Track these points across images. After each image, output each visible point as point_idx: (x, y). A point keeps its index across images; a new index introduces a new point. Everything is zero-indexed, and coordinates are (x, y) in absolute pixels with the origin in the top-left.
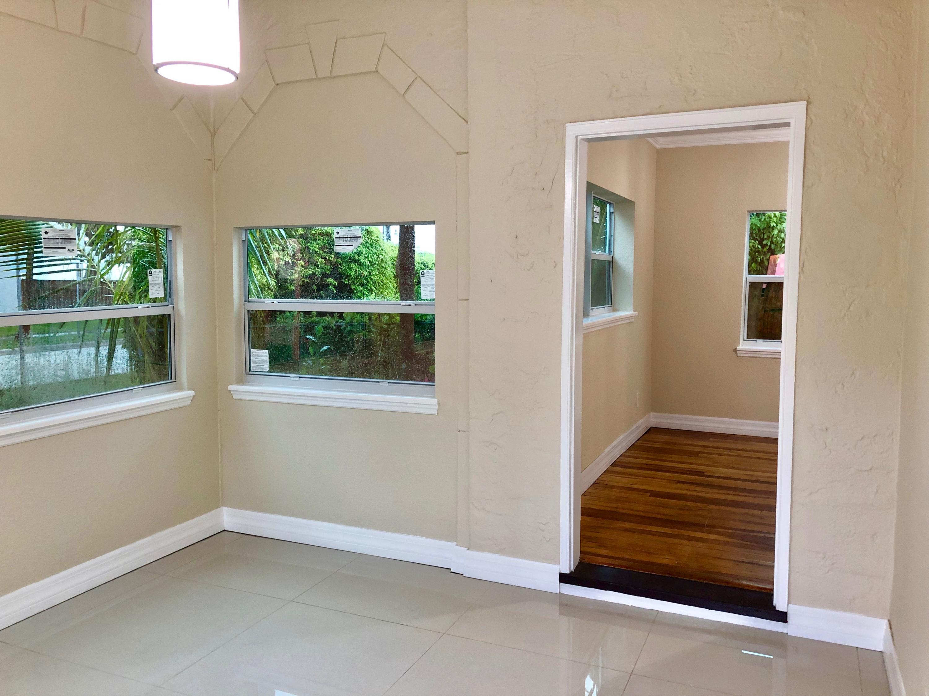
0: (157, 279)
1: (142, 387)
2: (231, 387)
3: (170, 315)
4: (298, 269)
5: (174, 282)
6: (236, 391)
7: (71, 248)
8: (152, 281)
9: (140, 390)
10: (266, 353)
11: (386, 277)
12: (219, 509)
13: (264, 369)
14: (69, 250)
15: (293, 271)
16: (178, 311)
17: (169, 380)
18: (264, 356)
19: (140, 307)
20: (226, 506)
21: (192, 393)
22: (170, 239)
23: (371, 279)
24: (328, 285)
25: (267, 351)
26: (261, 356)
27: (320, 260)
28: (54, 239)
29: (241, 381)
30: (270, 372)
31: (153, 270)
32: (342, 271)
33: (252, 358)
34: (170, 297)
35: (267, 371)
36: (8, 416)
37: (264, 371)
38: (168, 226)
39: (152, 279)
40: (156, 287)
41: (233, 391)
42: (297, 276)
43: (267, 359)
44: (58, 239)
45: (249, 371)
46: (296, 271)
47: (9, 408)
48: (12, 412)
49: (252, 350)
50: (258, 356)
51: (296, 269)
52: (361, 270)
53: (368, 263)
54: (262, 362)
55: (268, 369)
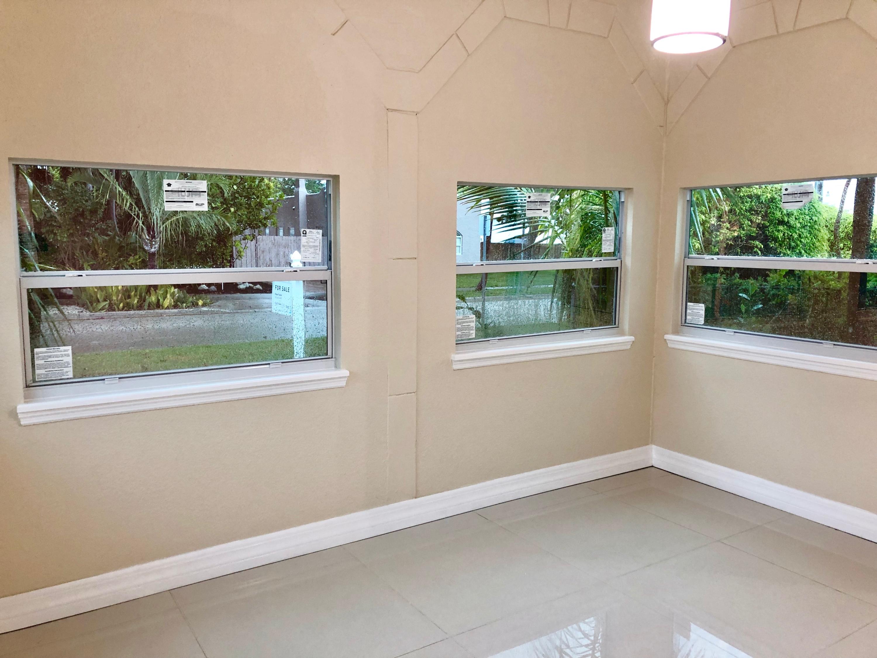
0: (609, 236)
1: (592, 330)
2: (667, 337)
3: (617, 268)
4: (723, 231)
5: (623, 239)
6: (671, 340)
7: (546, 210)
8: (606, 237)
9: (589, 332)
10: (702, 307)
11: (818, 240)
12: (647, 447)
13: (699, 321)
14: (544, 211)
15: (718, 233)
16: (625, 265)
17: (612, 325)
18: (700, 310)
19: (594, 260)
20: (654, 444)
21: (632, 338)
22: (622, 200)
23: (801, 241)
24: (753, 248)
25: (703, 305)
26: (697, 309)
27: (746, 222)
28: (534, 202)
29: (676, 332)
30: (705, 325)
31: (606, 228)
32: (769, 233)
33: (688, 311)
34: (619, 252)
35: (702, 324)
36: (495, 342)
37: (699, 324)
38: (622, 188)
39: (605, 236)
40: (608, 243)
41: (669, 340)
42: (722, 238)
43: (703, 312)
44: (537, 202)
45: (685, 323)
46: (721, 233)
47: (496, 336)
48: (498, 339)
49: (689, 304)
50: (694, 309)
51: (721, 231)
52: (791, 232)
53: (799, 225)
54: (699, 315)
55: (703, 322)
